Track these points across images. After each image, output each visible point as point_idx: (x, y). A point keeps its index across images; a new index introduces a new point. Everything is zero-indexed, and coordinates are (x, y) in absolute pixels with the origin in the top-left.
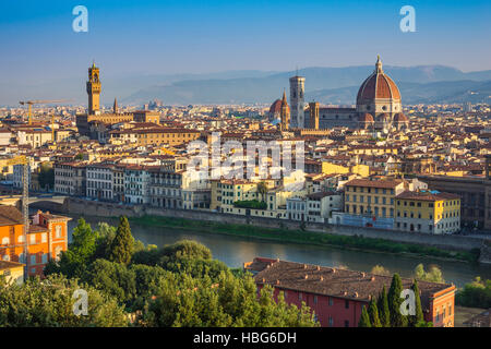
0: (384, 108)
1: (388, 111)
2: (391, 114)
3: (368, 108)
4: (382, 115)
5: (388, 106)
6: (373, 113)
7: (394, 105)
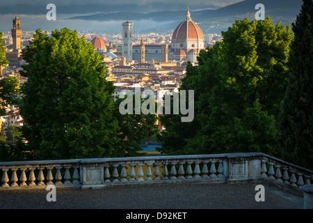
0: (193, 46)
1: (196, 48)
2: (198, 49)
3: (182, 45)
4: (192, 51)
5: (196, 44)
6: (185, 49)
7: (200, 43)
